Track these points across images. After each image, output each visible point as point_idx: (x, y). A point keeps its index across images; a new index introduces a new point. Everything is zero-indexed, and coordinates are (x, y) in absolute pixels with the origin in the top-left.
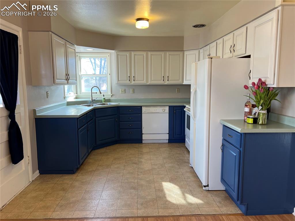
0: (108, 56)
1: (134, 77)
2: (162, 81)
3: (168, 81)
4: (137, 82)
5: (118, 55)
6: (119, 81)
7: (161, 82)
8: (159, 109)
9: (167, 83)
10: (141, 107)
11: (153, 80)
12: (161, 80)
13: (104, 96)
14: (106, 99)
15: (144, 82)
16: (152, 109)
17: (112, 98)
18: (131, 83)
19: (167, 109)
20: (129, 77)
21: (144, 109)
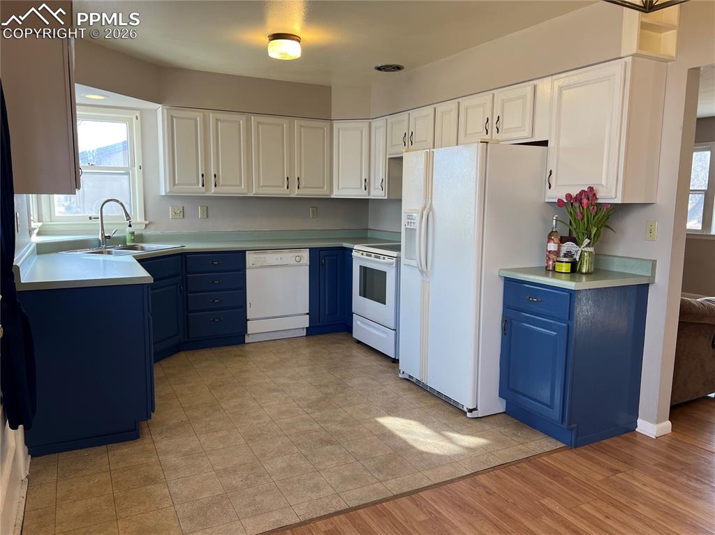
0: (134, 118)
1: (215, 176)
2: (286, 187)
3: (298, 188)
4: (224, 190)
5: (172, 117)
6: (174, 185)
7: (282, 192)
8: (288, 257)
9: (295, 193)
10: (241, 255)
11: (263, 186)
12: (283, 186)
13: (130, 226)
14: (135, 233)
15: (242, 190)
16: (272, 258)
17: (148, 233)
18: (207, 190)
19: (305, 255)
20: (203, 175)
21: (251, 258)
